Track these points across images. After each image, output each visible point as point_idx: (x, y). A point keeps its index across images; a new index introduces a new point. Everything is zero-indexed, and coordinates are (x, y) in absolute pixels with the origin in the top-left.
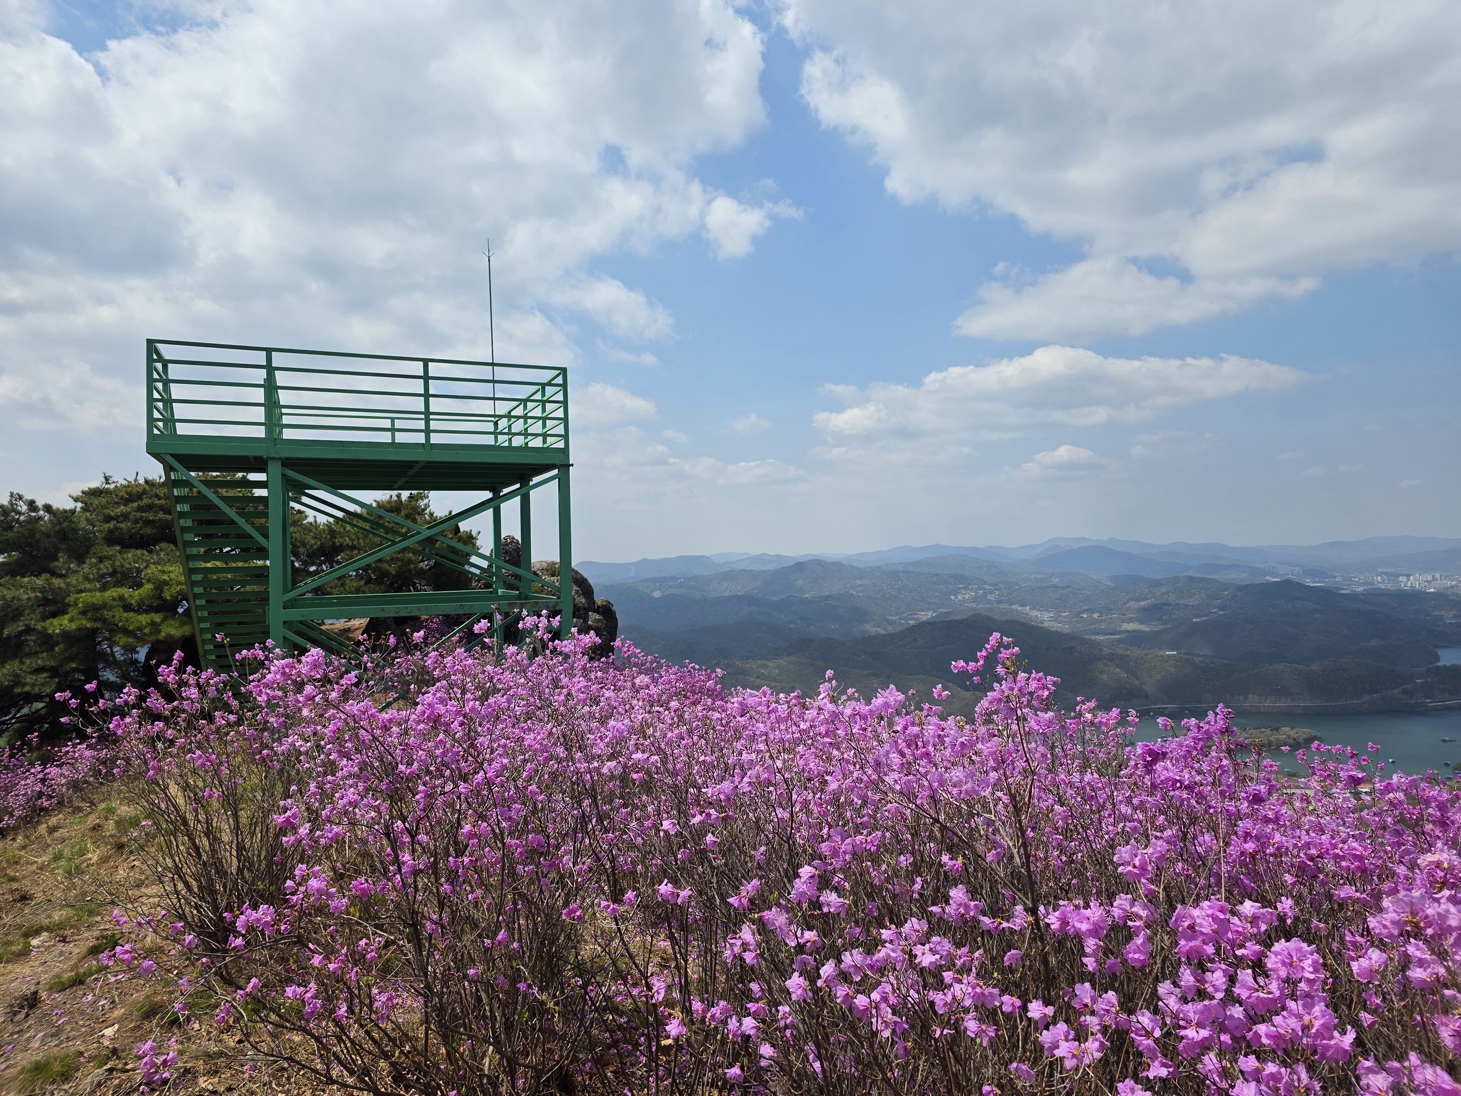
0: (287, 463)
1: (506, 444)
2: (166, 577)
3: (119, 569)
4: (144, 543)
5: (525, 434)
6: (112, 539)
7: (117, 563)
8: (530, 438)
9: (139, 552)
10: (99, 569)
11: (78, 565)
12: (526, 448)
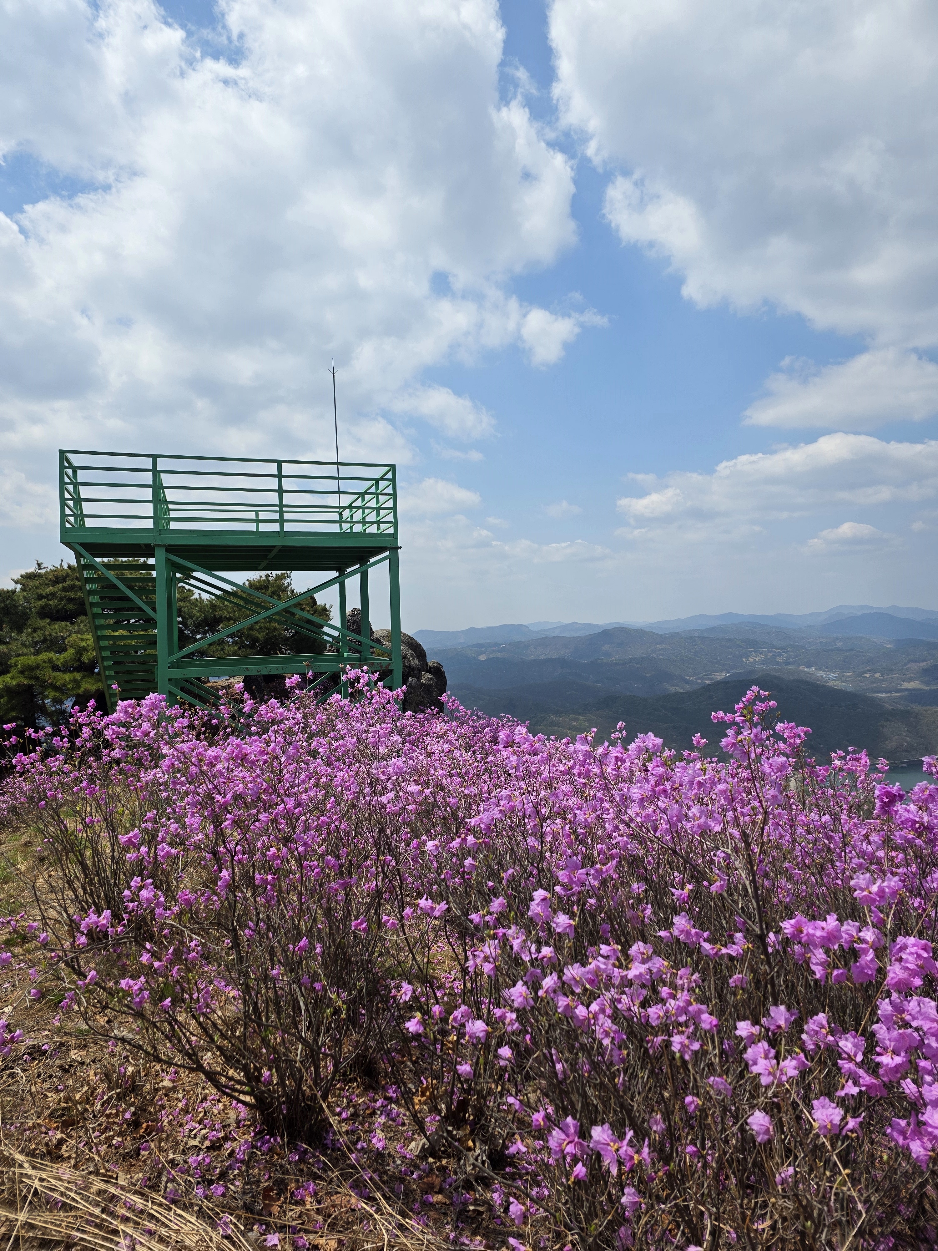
0: (171, 549)
1: (349, 531)
2: (84, 644)
3: (48, 638)
4: (67, 616)
5: (363, 522)
6: (44, 613)
7: (47, 633)
8: (367, 525)
9: (63, 623)
10: (33, 637)
11: (18, 634)
12: (364, 534)
